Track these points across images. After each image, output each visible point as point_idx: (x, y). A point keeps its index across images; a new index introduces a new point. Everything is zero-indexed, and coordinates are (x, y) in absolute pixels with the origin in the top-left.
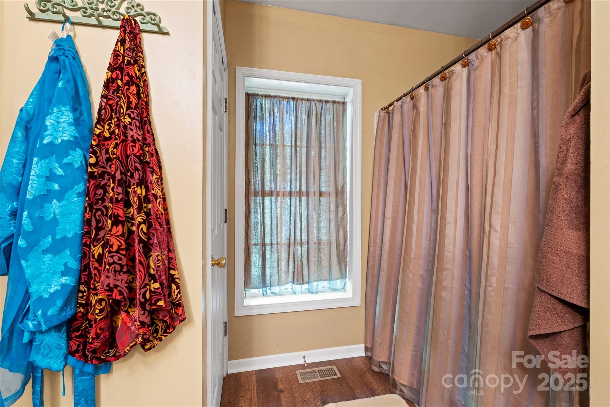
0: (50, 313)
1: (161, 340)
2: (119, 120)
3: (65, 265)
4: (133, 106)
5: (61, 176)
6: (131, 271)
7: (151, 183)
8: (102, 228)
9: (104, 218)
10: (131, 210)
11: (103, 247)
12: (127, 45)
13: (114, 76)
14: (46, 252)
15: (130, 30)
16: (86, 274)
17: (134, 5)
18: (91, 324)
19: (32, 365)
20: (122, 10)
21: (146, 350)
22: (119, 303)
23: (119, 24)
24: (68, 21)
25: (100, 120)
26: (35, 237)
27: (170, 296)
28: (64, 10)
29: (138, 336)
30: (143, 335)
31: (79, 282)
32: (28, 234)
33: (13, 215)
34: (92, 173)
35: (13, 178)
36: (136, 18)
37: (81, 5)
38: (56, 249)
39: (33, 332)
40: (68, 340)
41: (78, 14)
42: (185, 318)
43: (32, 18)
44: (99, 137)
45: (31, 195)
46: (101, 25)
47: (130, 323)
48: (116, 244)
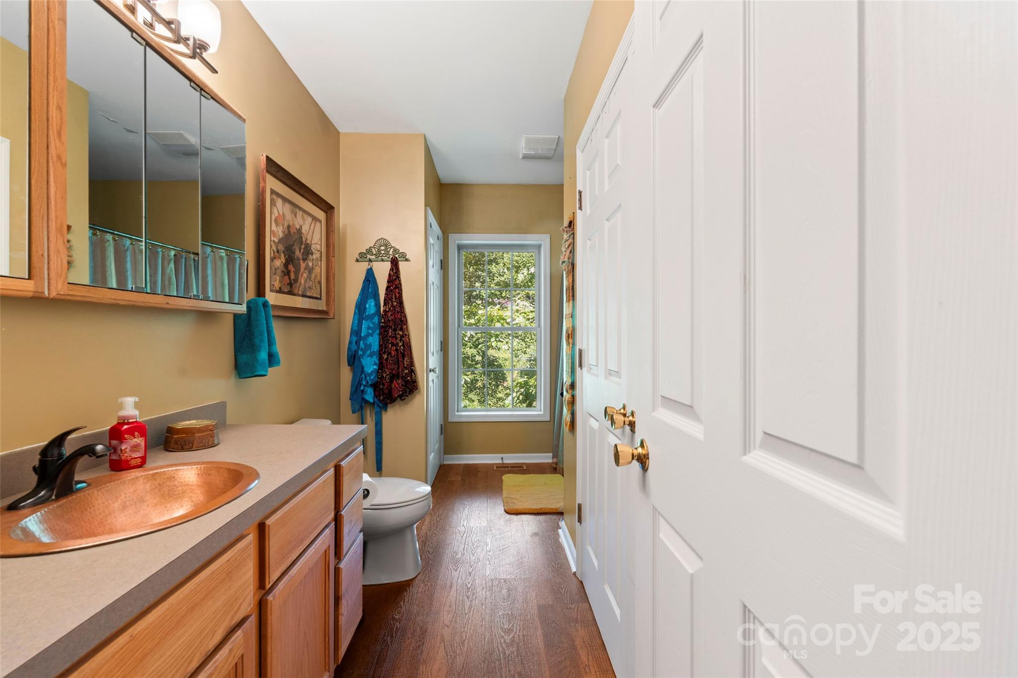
0: (372, 378)
1: (408, 396)
2: (392, 303)
3: (375, 362)
4: (397, 297)
5: (372, 327)
6: (398, 364)
7: (404, 330)
8: (387, 348)
9: (387, 344)
10: (397, 340)
11: (388, 355)
12: (394, 271)
13: (390, 285)
14: (368, 356)
15: (395, 263)
16: (381, 366)
17: (395, 250)
18: (383, 385)
19: (363, 399)
20: (391, 253)
21: (402, 400)
22: (393, 377)
23: (390, 259)
24: (370, 260)
25: (385, 304)
26: (364, 351)
27: (411, 378)
28: (369, 256)
29: (400, 391)
30: (402, 391)
31: (379, 369)
32: (362, 350)
33: (356, 343)
34: (382, 326)
35: (355, 328)
36: (397, 256)
37: (375, 253)
38: (371, 356)
39: (365, 386)
40: (375, 391)
41: (373, 257)
42: (417, 388)
43: (357, 260)
44: (384, 311)
45: (363, 335)
46: (382, 260)
47: (398, 384)
48: (393, 353)
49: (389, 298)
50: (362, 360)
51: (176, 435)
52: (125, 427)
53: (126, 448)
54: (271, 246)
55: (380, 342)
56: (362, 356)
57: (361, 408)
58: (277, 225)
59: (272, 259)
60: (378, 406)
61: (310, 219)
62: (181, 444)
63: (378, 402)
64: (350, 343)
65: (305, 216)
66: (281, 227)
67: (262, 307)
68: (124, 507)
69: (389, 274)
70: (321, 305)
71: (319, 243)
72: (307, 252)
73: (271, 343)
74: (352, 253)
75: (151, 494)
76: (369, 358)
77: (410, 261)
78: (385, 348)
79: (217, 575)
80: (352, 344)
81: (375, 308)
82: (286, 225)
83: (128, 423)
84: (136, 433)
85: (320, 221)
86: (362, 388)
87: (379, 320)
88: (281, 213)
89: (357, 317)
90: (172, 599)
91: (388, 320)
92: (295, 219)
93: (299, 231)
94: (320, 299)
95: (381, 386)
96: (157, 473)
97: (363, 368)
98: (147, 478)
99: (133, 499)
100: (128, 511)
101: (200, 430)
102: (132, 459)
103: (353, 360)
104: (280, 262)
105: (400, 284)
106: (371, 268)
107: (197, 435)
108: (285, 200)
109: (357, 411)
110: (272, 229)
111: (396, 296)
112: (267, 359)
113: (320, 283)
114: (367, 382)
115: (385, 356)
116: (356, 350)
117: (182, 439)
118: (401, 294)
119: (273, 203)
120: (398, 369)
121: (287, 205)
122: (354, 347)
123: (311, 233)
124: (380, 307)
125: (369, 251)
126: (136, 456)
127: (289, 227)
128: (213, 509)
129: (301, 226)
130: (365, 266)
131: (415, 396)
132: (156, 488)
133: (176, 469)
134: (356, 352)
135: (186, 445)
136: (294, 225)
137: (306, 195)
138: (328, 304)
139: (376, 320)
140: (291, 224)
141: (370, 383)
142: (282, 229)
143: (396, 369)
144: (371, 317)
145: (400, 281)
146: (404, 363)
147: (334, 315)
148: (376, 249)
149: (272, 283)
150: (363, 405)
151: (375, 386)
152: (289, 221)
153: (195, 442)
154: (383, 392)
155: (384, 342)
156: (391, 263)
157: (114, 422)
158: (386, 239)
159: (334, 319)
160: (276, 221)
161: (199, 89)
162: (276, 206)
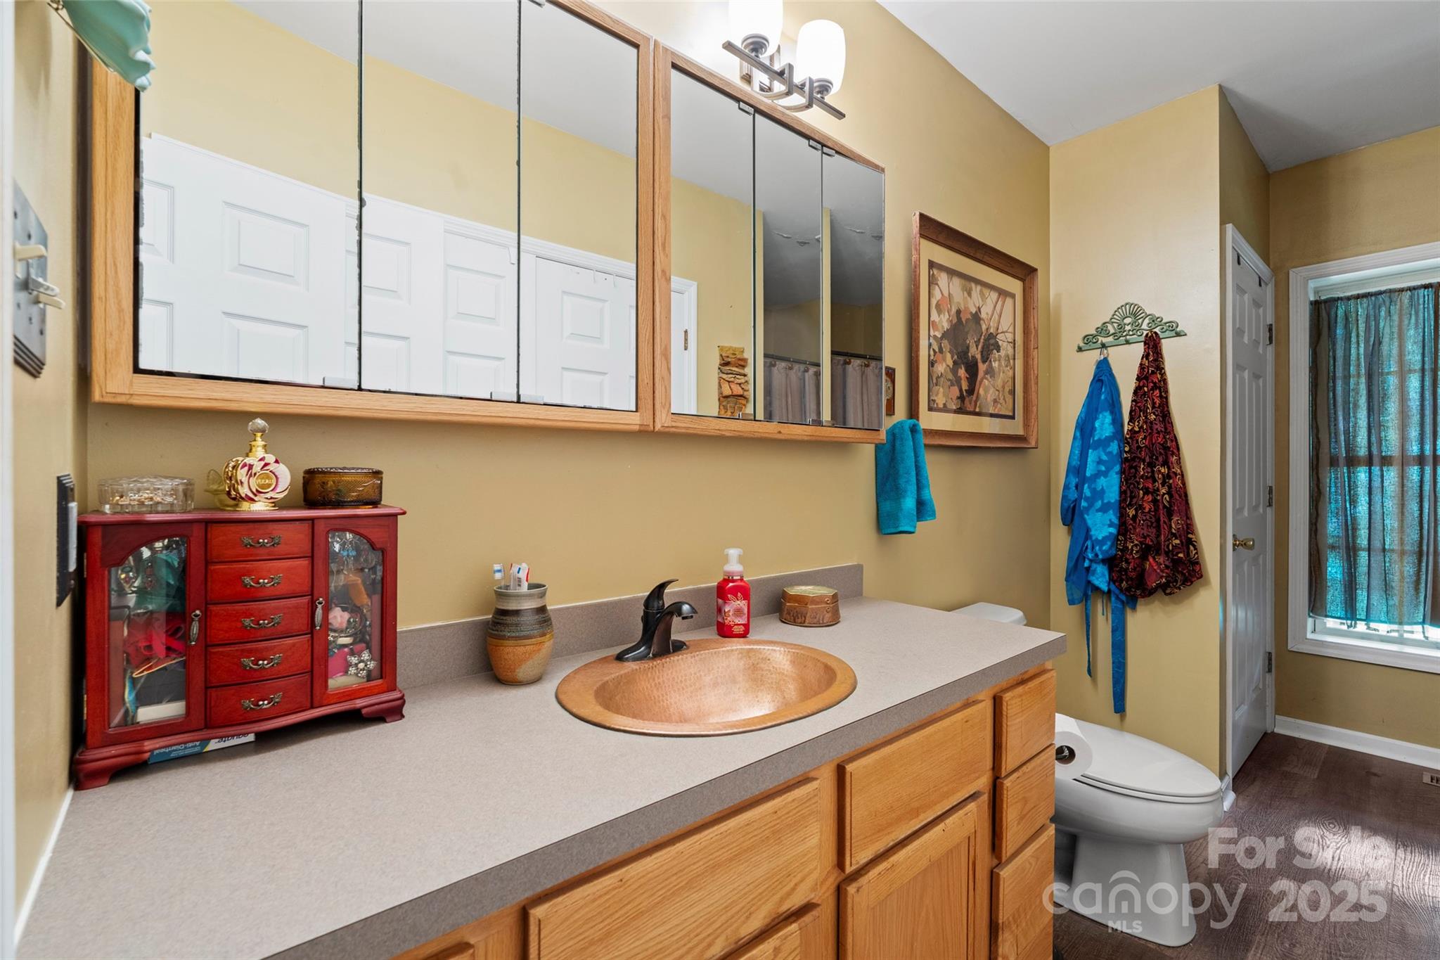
0: (1104, 548)
1: (1180, 589)
2: (1146, 417)
3: (1110, 520)
4: (1157, 405)
5: (1105, 461)
6: (1158, 528)
7: (1172, 463)
8: (1135, 497)
9: (1136, 490)
10: (1157, 484)
11: (1136, 510)
12: (1151, 358)
13: (1141, 385)
14: (1098, 510)
15: (1153, 345)
16: (1123, 528)
17: (1154, 320)
18: (1127, 562)
19: (1089, 582)
20: (1145, 326)
21: (1166, 594)
22: (1146, 552)
23: (1143, 339)
24: (1104, 346)
25: (1132, 420)
26: (1091, 502)
27: (1188, 554)
28: (1100, 339)
29: (1162, 577)
30: (1166, 577)
31: (1119, 533)
32: (1087, 499)
33: (1077, 487)
34: (1126, 458)
35: (1075, 463)
36: (1157, 330)
37: (1112, 331)
38: (1104, 509)
39: (1091, 561)
40: (1111, 571)
41: (1111, 339)
42: (1202, 576)
43: (1080, 349)
44: (1132, 431)
45: (1088, 474)
46: (1128, 342)
47: (1156, 566)
48: (1147, 507)
49: (1139, 407)
50: (1086, 516)
51: (789, 602)
52: (731, 584)
53: (729, 611)
54: (930, 345)
55: (1121, 487)
56: (1087, 509)
57: (1086, 597)
58: (939, 311)
59: (932, 364)
60: (1117, 598)
61: (994, 295)
62: (793, 616)
63: (1117, 591)
64: (1066, 487)
65: (986, 292)
66: (947, 313)
67: (910, 433)
68: (715, 685)
69: (1141, 364)
70: (1015, 427)
71: (1011, 330)
72: (990, 345)
73: (920, 487)
74: (1070, 337)
75: (744, 675)
76: (1100, 514)
77: (1186, 335)
78: (1132, 498)
80: (1069, 489)
81: (1112, 426)
82: (954, 310)
83: (733, 581)
84: (739, 594)
85: (1013, 296)
86: (1087, 564)
87: (1119, 446)
88: (946, 294)
89: (1078, 443)
91: (1139, 447)
92: (969, 298)
93: (976, 317)
94: (1013, 417)
95: (1124, 565)
96: (752, 649)
97: (1088, 530)
98: (742, 653)
99: (725, 676)
100: (718, 690)
101: (815, 600)
102: (735, 625)
103: (1071, 515)
104: (944, 365)
105: (1165, 381)
106: (1106, 359)
107: (810, 607)
108: (952, 273)
109: (1076, 601)
110: (932, 319)
111: (1154, 403)
112: (915, 509)
113: (1013, 392)
114: (1097, 555)
115: (1132, 512)
116: (1076, 500)
117: (795, 608)
118: (1167, 398)
119: (932, 282)
120: (1158, 536)
121: (957, 281)
122: (1073, 495)
123: (996, 316)
124: (1122, 426)
125: (1102, 330)
126: (739, 623)
127: (959, 312)
129: (979, 309)
130: (1094, 356)
131: (1197, 590)
132: (750, 668)
133: (772, 650)
134: (1076, 503)
135: (798, 618)
136: (967, 308)
137: (987, 259)
138: (1026, 425)
139: (1114, 447)
140: (962, 308)
141: (1100, 557)
142: (948, 317)
143: (1153, 536)
144: (1104, 443)
145: (1163, 375)
146: (1170, 527)
147: (1037, 442)
148: (1116, 325)
149: (932, 398)
150: (1090, 593)
151: (1111, 562)
152: (959, 303)
153: (808, 615)
154: (1126, 574)
155: (1128, 487)
156: (1145, 344)
157: (721, 579)
158: (1136, 303)
159: (1037, 448)
160: (938, 306)
161: (819, 146)
162: (937, 284)
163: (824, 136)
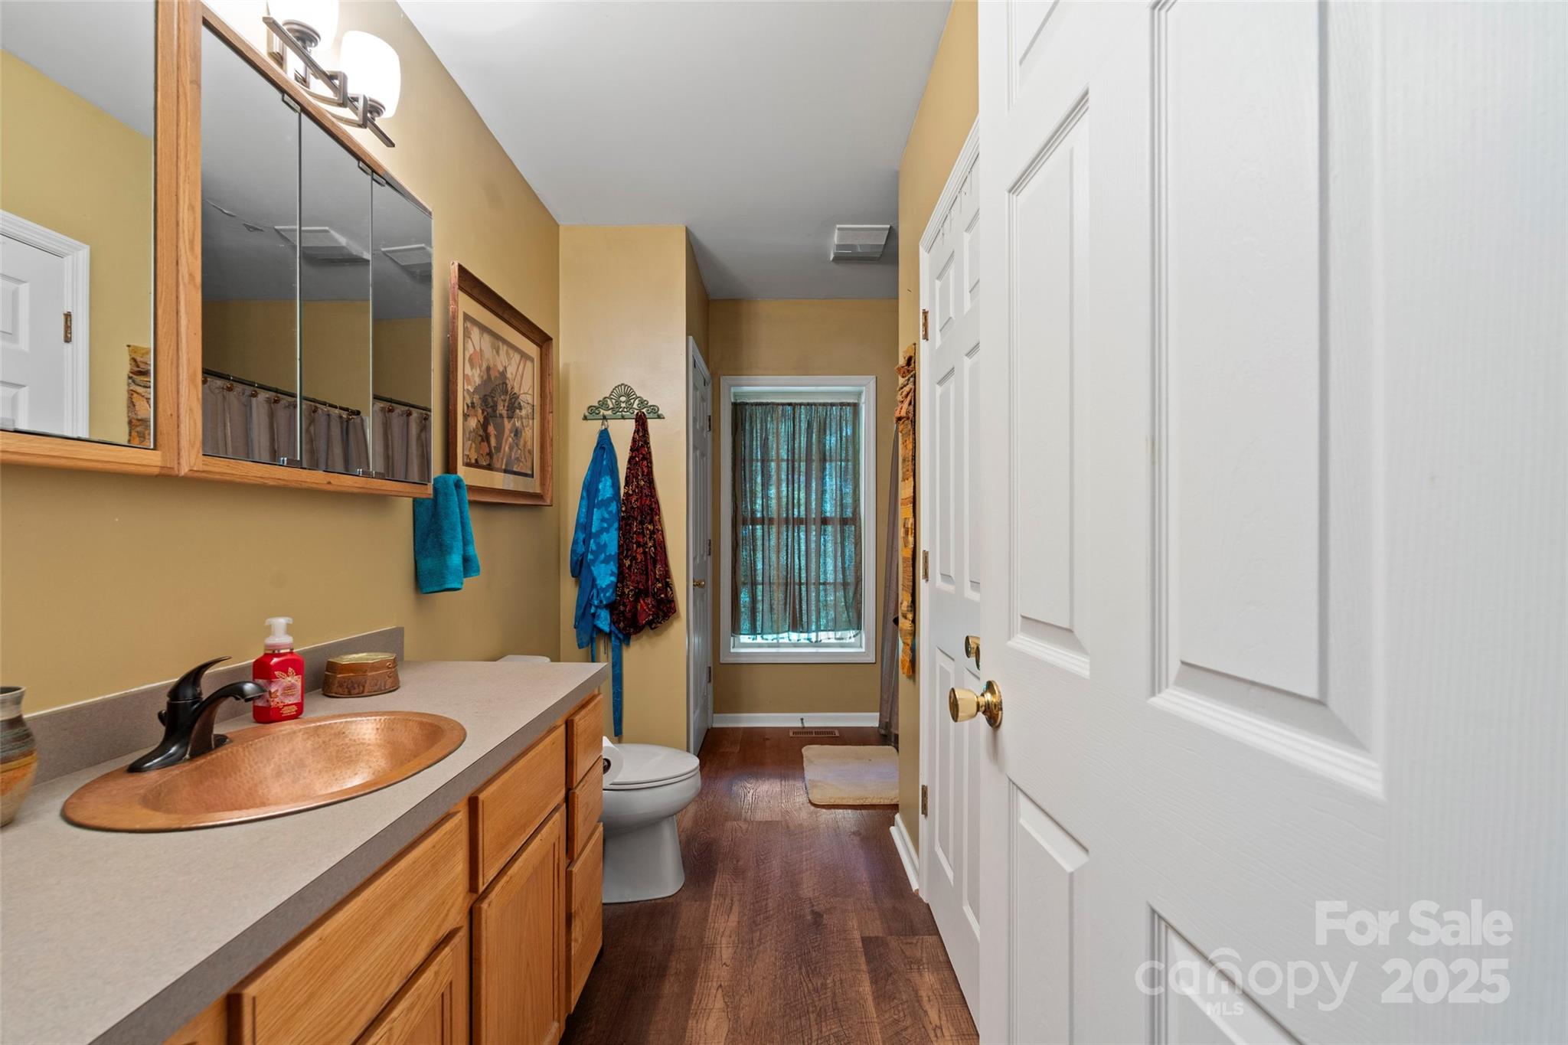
0: (607, 595)
1: (660, 623)
2: (638, 483)
3: (611, 570)
4: (645, 474)
5: (607, 519)
6: (647, 574)
7: (655, 522)
8: (630, 550)
9: (630, 544)
10: (645, 538)
11: (631, 560)
12: (640, 434)
13: (634, 454)
14: (602, 562)
15: (641, 422)
16: (621, 576)
17: (642, 402)
18: (625, 606)
19: (595, 627)
20: (635, 406)
21: (652, 629)
22: (640, 594)
23: (635, 417)
24: (605, 418)
25: (627, 484)
26: (596, 554)
27: (666, 595)
28: (602, 411)
29: (649, 615)
30: (653, 615)
31: (618, 582)
32: (593, 552)
33: (584, 542)
34: (623, 516)
35: (582, 520)
36: (644, 410)
37: (611, 406)
38: (606, 561)
39: (597, 607)
40: (611, 614)
41: (610, 412)
42: (676, 611)
43: (585, 418)
44: (627, 494)
45: (594, 530)
46: (623, 418)
47: (646, 604)
48: (640, 558)
49: (632, 474)
50: (592, 568)
51: (340, 673)
52: (275, 660)
53: (277, 691)
54: (465, 399)
55: (619, 542)
56: (594, 561)
57: (592, 640)
58: (472, 366)
59: (466, 417)
60: (617, 637)
61: (517, 357)
62: (347, 687)
63: (617, 632)
64: (575, 542)
65: (511, 352)
66: (478, 369)
67: (454, 488)
68: (279, 774)
69: (633, 438)
70: (533, 486)
71: (530, 392)
72: (514, 405)
73: (466, 543)
74: (577, 408)
75: (313, 756)
76: (603, 565)
77: (664, 418)
78: (628, 550)
79: (420, 866)
80: (577, 543)
81: (611, 489)
82: (484, 366)
83: (279, 655)
84: (290, 669)
85: (532, 360)
86: (592, 611)
87: (617, 506)
88: (478, 349)
89: (585, 503)
90: (366, 894)
91: (632, 508)
92: (497, 357)
93: (503, 375)
94: (532, 476)
95: (622, 608)
96: (320, 726)
97: (594, 580)
98: (307, 733)
99: (289, 762)
100: (284, 779)
101: (374, 667)
102: (284, 706)
103: (580, 568)
104: (476, 421)
105: (650, 453)
106: (606, 429)
107: (370, 674)
108: (484, 329)
109: (585, 645)
110: (466, 373)
111: (643, 472)
112: (462, 565)
113: (531, 452)
114: (601, 602)
115: (627, 563)
116: (583, 554)
117: (349, 679)
118: (651, 468)
119: (467, 334)
120: (647, 581)
121: (487, 337)
122: (581, 549)
123: (519, 377)
124: (619, 489)
125: (603, 404)
126: (290, 703)
127: (488, 369)
128: (410, 774)
129: (505, 368)
130: (596, 426)
131: (672, 623)
132: (320, 747)
133: (346, 722)
134: (584, 555)
135: (355, 689)
136: (496, 366)
137: (512, 321)
138: (543, 484)
139: (613, 507)
140: (492, 366)
141: (605, 603)
142: (479, 372)
143: (644, 581)
144: (605, 503)
145: (649, 448)
146: (655, 574)
147: (552, 501)
148: (614, 401)
149: (465, 453)
150: (595, 636)
151: (611, 607)
152: (488, 359)
153: (368, 684)
154: (624, 616)
155: (625, 542)
156: (636, 421)
157: (260, 654)
158: (629, 385)
159: (551, 506)
160: (471, 360)
161: (369, 171)
162: (470, 337)
163: (374, 161)
